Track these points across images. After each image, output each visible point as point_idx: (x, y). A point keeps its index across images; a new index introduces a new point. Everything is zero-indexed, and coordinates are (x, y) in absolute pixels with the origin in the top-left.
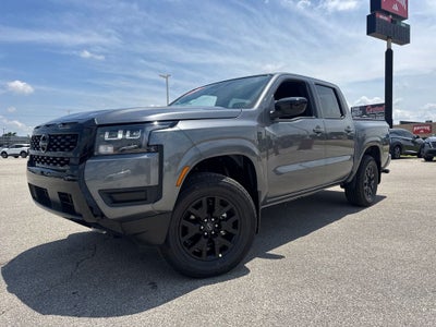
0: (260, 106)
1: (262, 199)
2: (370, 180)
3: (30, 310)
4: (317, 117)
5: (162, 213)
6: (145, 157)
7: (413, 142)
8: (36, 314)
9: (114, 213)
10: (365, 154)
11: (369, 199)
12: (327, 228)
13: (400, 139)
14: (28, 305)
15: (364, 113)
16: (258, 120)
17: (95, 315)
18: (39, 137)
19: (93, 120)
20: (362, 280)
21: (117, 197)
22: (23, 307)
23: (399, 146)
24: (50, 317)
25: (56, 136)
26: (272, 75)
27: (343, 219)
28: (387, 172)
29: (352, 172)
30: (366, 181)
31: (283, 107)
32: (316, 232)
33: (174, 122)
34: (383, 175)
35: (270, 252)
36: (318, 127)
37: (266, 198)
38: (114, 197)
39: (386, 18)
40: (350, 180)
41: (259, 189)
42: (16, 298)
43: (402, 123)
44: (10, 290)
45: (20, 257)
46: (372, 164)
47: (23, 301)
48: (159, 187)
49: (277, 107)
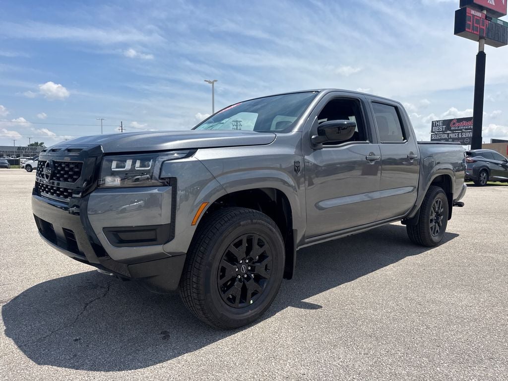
0: (300, 130)
1: (298, 238)
2: (438, 215)
3: (25, 358)
4: (371, 142)
5: (174, 255)
6: (156, 191)
7: (503, 166)
8: (32, 363)
9: (119, 253)
10: (433, 184)
11: (436, 238)
12: (379, 272)
13: (487, 162)
14: (25, 352)
15: (448, 128)
16: (297, 147)
17: (94, 367)
18: (45, 162)
19: (99, 147)
20: (408, 340)
21: (123, 236)
22: (19, 354)
23: (486, 170)
24: (45, 367)
25: (60, 164)
26: (318, 92)
27: (401, 261)
28: (461, 205)
29: (415, 206)
30: (433, 216)
31: (328, 131)
32: (365, 277)
33: (191, 151)
34: (455, 209)
35: (306, 300)
36: (372, 154)
37: (304, 237)
38: (120, 236)
39: (479, 14)
40: (412, 215)
41: (294, 228)
42: (13, 343)
43: (494, 141)
44: (8, 333)
45: (25, 294)
46: (441, 196)
47: (20, 347)
48: (172, 226)
49: (321, 131)
